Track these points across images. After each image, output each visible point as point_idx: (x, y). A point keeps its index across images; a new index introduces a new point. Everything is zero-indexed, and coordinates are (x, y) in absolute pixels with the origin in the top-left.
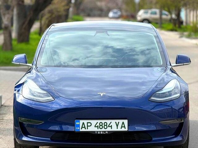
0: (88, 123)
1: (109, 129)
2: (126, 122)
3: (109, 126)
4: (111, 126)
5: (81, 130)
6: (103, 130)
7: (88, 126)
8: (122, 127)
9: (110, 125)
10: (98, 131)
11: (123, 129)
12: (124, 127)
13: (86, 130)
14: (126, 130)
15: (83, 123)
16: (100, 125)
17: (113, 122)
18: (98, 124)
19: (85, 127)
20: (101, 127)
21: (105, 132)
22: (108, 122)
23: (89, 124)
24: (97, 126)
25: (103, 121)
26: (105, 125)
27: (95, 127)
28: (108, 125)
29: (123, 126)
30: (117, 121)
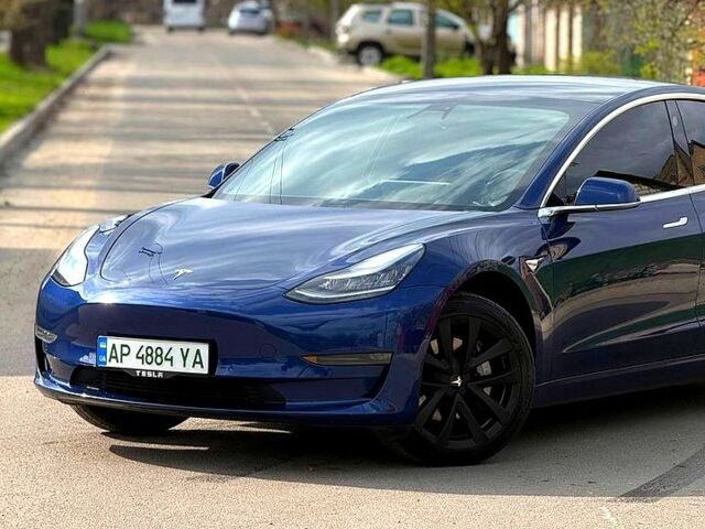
0: (122, 346)
1: (166, 367)
2: (204, 349)
3: (166, 359)
4: (171, 360)
5: (109, 365)
6: (154, 367)
7: (122, 355)
8: (195, 362)
9: (169, 357)
10: (141, 370)
11: (198, 370)
12: (201, 363)
13: (119, 365)
14: (205, 371)
15: (114, 346)
16: (148, 355)
17: (176, 347)
18: (143, 352)
19: (116, 357)
20: (149, 359)
21: (157, 372)
22: (165, 345)
23: (125, 350)
24: (140, 355)
25: (154, 344)
26: (157, 355)
27: (138, 357)
28: (164, 356)
29: (198, 360)
30: (185, 345)
